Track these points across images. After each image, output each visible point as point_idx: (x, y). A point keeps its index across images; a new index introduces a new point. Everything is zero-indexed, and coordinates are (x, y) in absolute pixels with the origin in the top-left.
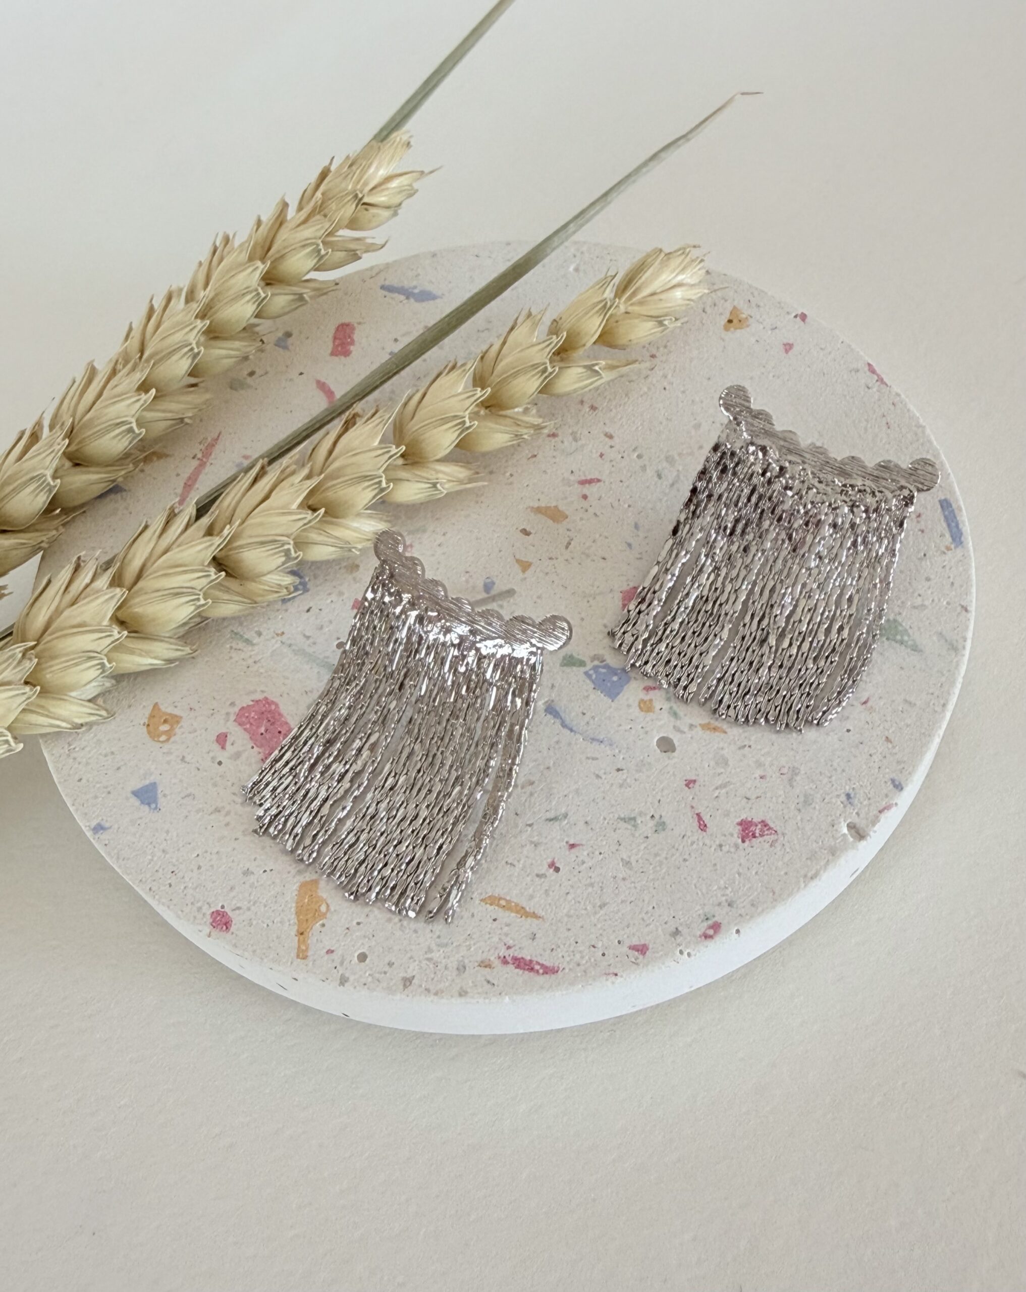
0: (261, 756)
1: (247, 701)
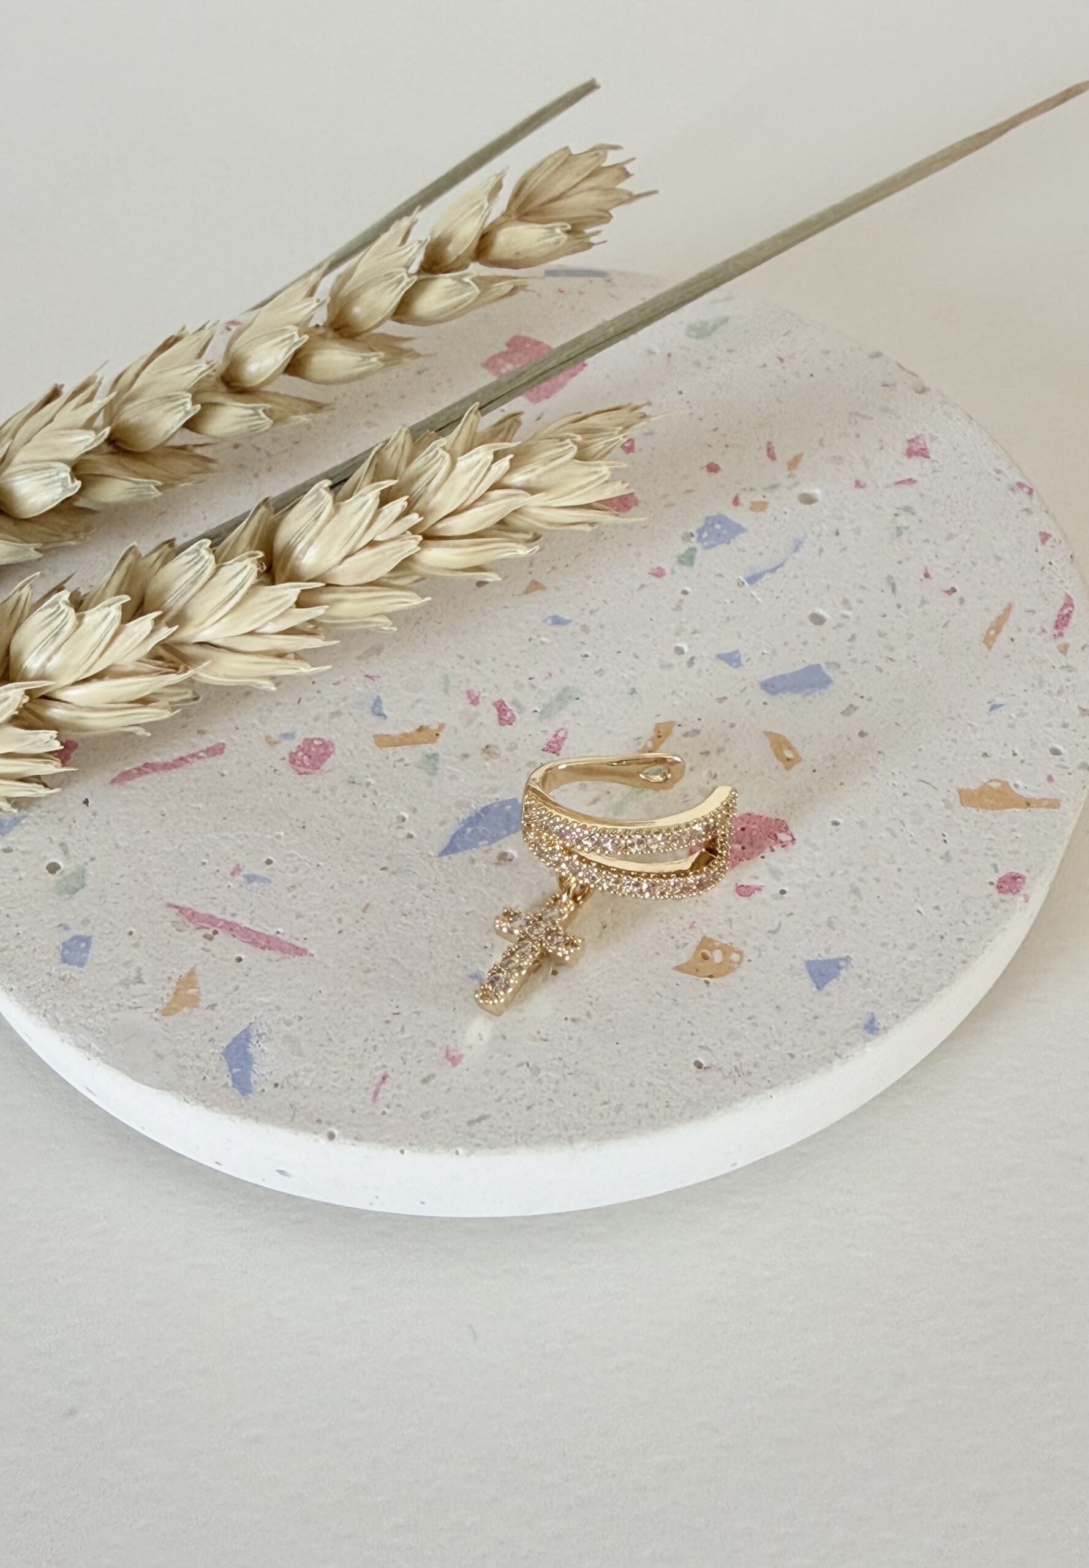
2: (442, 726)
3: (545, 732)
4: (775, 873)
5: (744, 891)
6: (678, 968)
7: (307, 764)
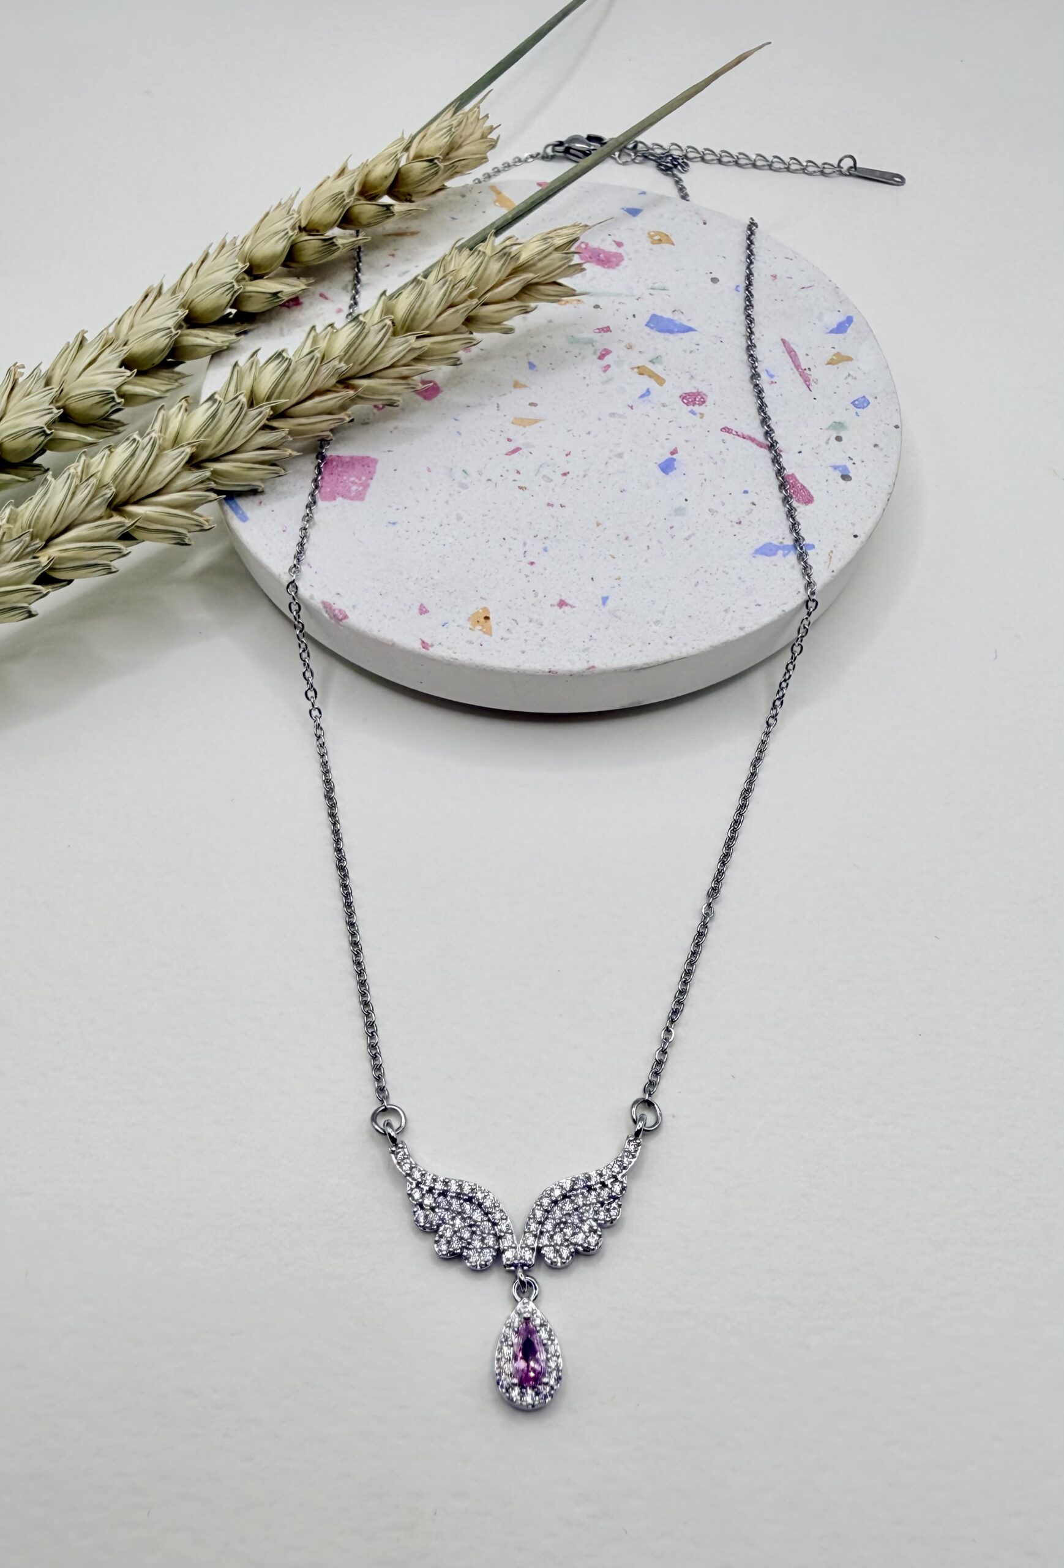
0: (590, 245)
1: (624, 263)
2: (632, 369)
3: (601, 336)
4: (603, 240)
5: (619, 244)
6: (673, 244)
7: (699, 397)
